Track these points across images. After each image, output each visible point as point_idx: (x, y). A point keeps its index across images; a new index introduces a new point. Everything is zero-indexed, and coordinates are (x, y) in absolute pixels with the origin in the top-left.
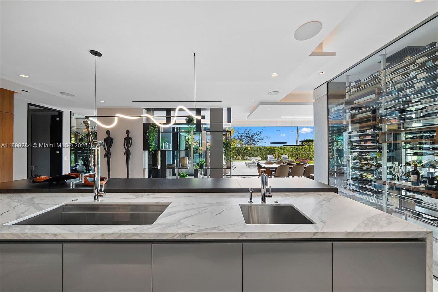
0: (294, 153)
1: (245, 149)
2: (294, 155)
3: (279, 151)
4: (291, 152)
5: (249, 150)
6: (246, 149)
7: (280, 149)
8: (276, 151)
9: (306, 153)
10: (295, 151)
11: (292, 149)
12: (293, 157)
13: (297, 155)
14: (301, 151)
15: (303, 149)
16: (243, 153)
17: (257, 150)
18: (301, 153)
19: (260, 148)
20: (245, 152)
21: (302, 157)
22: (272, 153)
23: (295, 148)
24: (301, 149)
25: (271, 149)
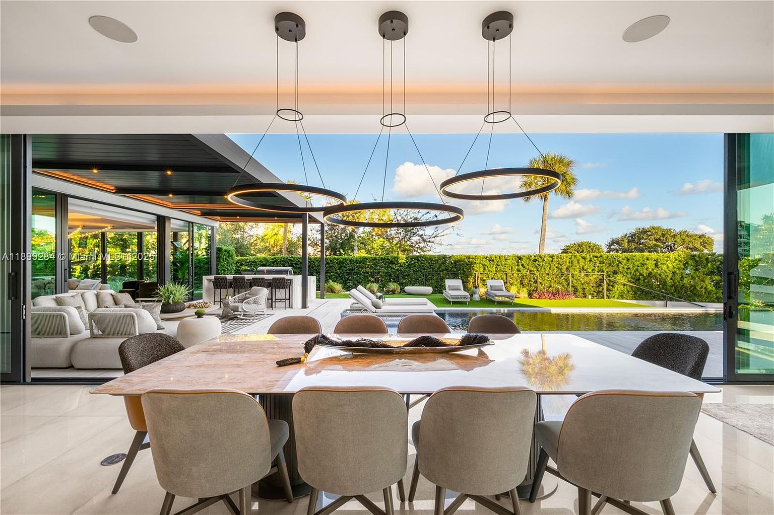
0: (528, 273)
1: (392, 263)
2: (526, 281)
3: (485, 269)
4: (518, 270)
5: (401, 266)
6: (394, 261)
7: (487, 263)
8: (476, 267)
9: (562, 274)
10: (529, 269)
11: (520, 264)
12: (523, 285)
13: (534, 279)
14: (548, 269)
15: (552, 261)
16: (386, 273)
17: (423, 266)
18: (548, 274)
19: (432, 260)
20: (390, 272)
21: (551, 286)
22: (464, 274)
23: (530, 260)
24: (549, 264)
25: (463, 264)
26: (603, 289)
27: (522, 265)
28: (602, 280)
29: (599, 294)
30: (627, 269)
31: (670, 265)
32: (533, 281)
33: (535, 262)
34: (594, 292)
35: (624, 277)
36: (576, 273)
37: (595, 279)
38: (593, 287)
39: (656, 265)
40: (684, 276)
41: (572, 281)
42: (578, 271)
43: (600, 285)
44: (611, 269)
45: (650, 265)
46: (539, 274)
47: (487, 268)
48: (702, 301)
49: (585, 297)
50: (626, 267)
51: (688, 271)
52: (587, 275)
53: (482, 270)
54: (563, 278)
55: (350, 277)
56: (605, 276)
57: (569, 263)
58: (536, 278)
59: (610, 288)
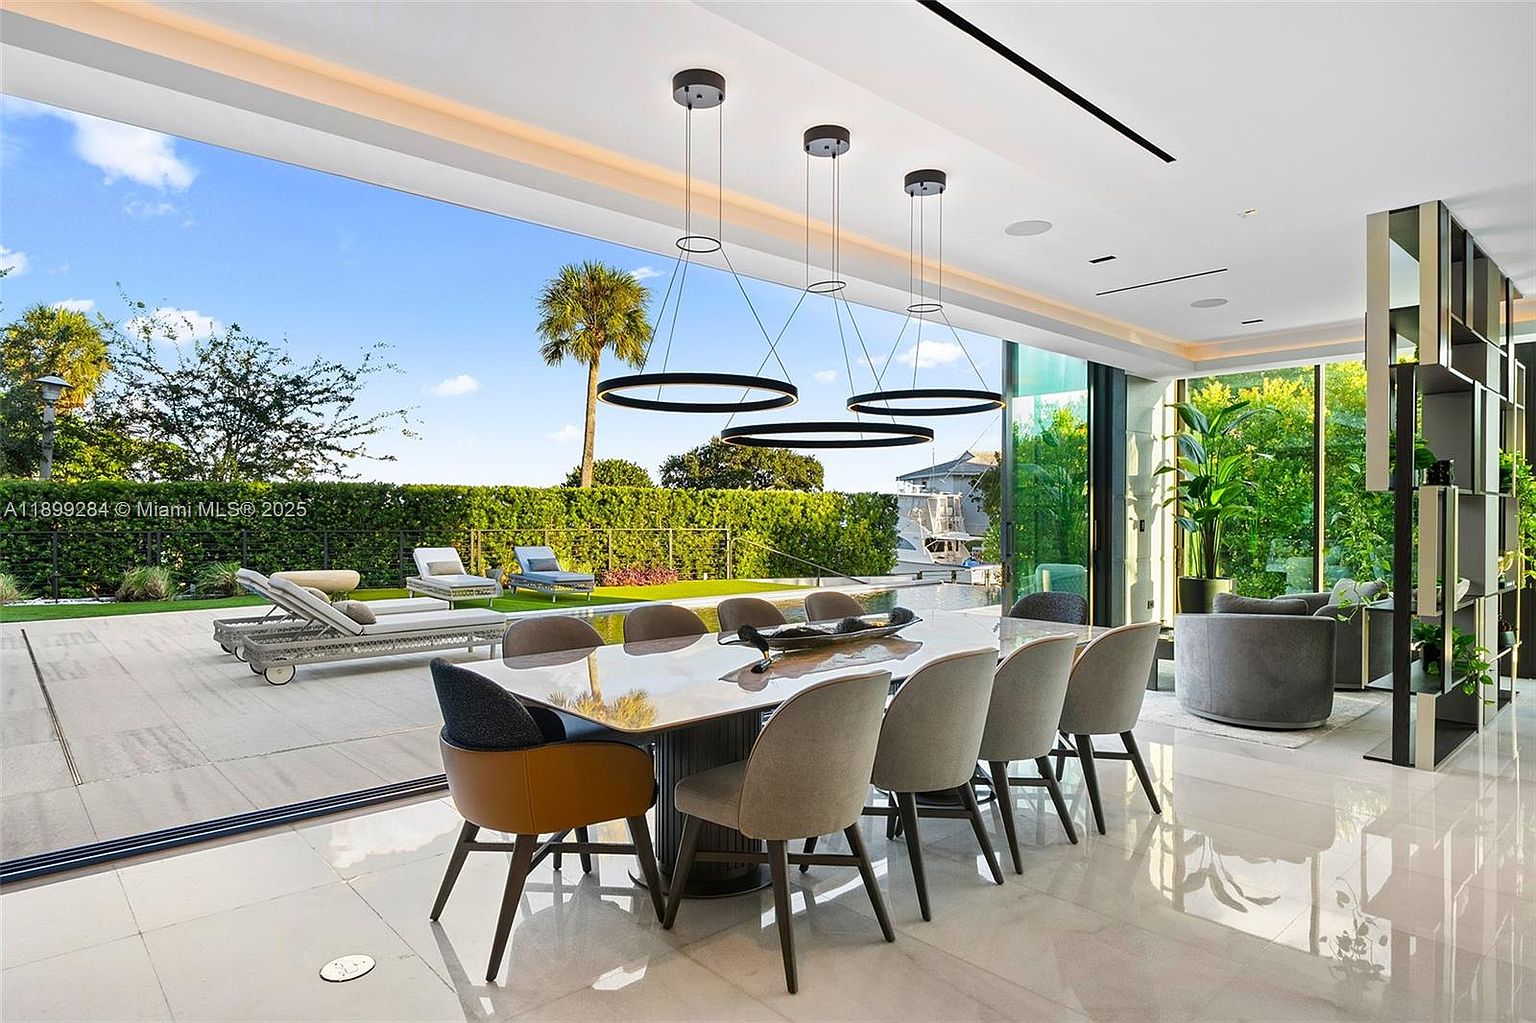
0: (589, 531)
2: (585, 548)
3: (492, 522)
4: (569, 524)
7: (498, 507)
8: (472, 516)
9: (656, 532)
10: (591, 520)
11: (574, 509)
12: (579, 558)
13: (601, 542)
14: (628, 521)
15: (637, 504)
16: (193, 535)
17: (322, 514)
18: (629, 532)
19: (351, 497)
20: (208, 530)
21: (634, 557)
22: (439, 534)
23: (593, 501)
24: (630, 509)
25: (437, 509)
26: (725, 560)
27: (578, 511)
28: (723, 544)
29: (720, 571)
30: (763, 519)
31: (823, 514)
32: (601, 547)
33: (604, 505)
34: (711, 566)
35: (759, 536)
36: (682, 528)
37: (712, 540)
38: (708, 556)
39: (804, 512)
40: (842, 531)
41: (674, 546)
42: (684, 524)
43: (721, 552)
44: (740, 521)
45: (796, 510)
46: (613, 533)
47: (496, 519)
48: (861, 575)
49: (695, 577)
50: (761, 516)
51: (844, 524)
52: (699, 532)
53: (485, 522)
54: (656, 540)
55: (44, 548)
56: (728, 534)
57: (669, 507)
58: (605, 541)
59: (738, 556)
